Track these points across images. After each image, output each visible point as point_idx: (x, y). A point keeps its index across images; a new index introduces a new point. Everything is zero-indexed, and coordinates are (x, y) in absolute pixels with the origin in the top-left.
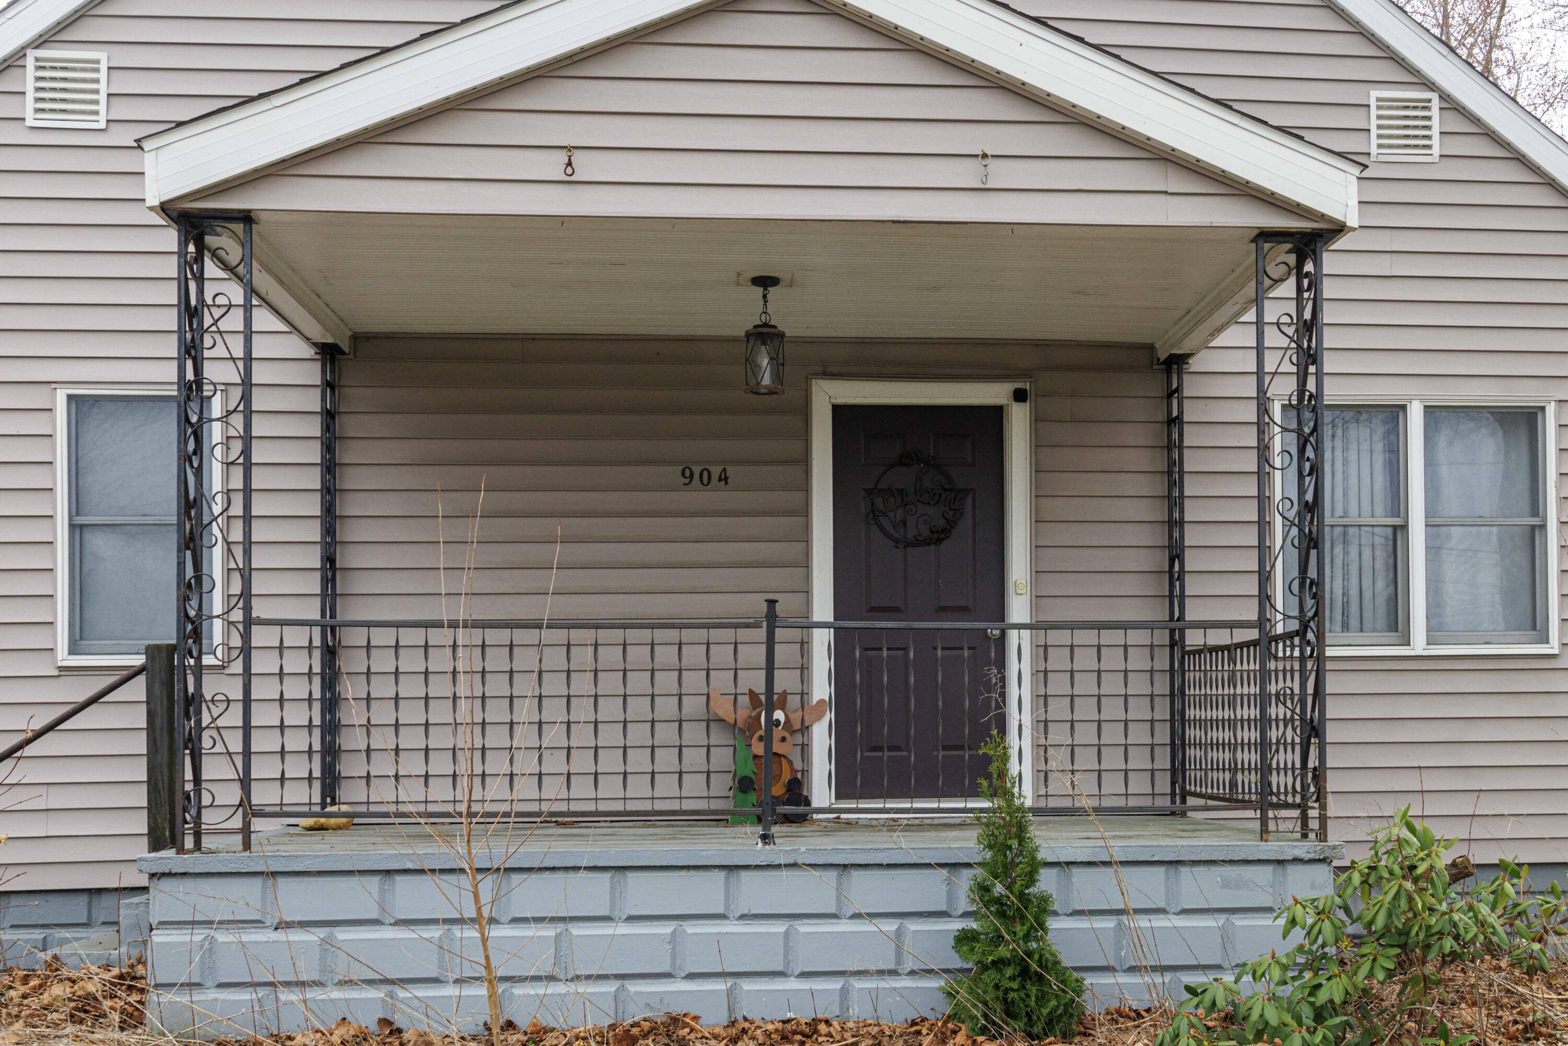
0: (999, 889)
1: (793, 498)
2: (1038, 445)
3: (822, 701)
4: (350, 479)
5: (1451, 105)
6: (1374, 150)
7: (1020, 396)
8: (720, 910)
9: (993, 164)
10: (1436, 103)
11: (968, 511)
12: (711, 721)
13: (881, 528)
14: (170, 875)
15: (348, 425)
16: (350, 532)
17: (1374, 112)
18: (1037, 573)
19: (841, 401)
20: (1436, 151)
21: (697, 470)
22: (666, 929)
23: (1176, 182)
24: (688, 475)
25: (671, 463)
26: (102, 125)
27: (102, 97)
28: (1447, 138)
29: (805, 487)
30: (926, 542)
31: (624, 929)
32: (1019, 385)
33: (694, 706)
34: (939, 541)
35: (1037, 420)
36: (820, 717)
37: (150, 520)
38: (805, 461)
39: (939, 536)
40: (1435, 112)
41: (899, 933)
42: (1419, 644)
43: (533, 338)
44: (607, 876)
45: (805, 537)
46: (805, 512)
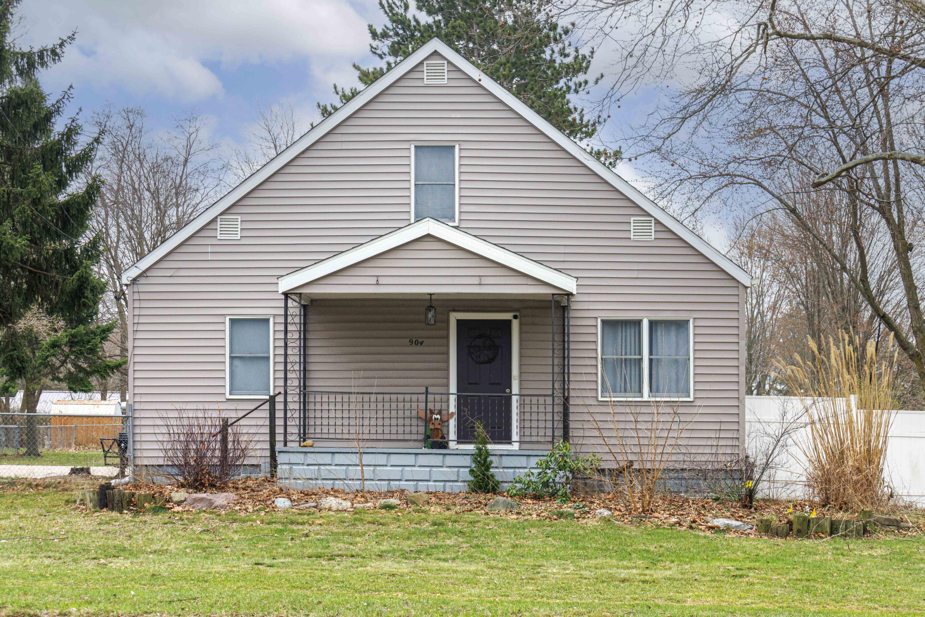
0: (479, 459)
1: (444, 349)
2: (521, 332)
3: (452, 413)
4: (310, 343)
5: (658, 222)
6: (632, 237)
7: (515, 317)
8: (413, 464)
9: (483, 278)
10: (653, 222)
11: (500, 352)
12: (418, 418)
13: (473, 358)
14: (283, 452)
15: (310, 327)
16: (310, 359)
17: (632, 224)
18: (521, 373)
19: (459, 318)
20: (653, 237)
21: (414, 340)
22: (400, 468)
23: (530, 282)
24: (411, 342)
25: (406, 338)
26: (239, 238)
27: (239, 230)
28: (657, 233)
29: (448, 345)
30: (486, 363)
31: (389, 468)
32: (515, 314)
33: (414, 413)
34: (490, 362)
35: (521, 324)
36: (452, 417)
37: (252, 355)
38: (447, 337)
39: (490, 361)
40: (653, 224)
41: (458, 471)
42: (646, 398)
43: (364, 300)
44: (386, 455)
45: (447, 361)
46: (447, 353)
